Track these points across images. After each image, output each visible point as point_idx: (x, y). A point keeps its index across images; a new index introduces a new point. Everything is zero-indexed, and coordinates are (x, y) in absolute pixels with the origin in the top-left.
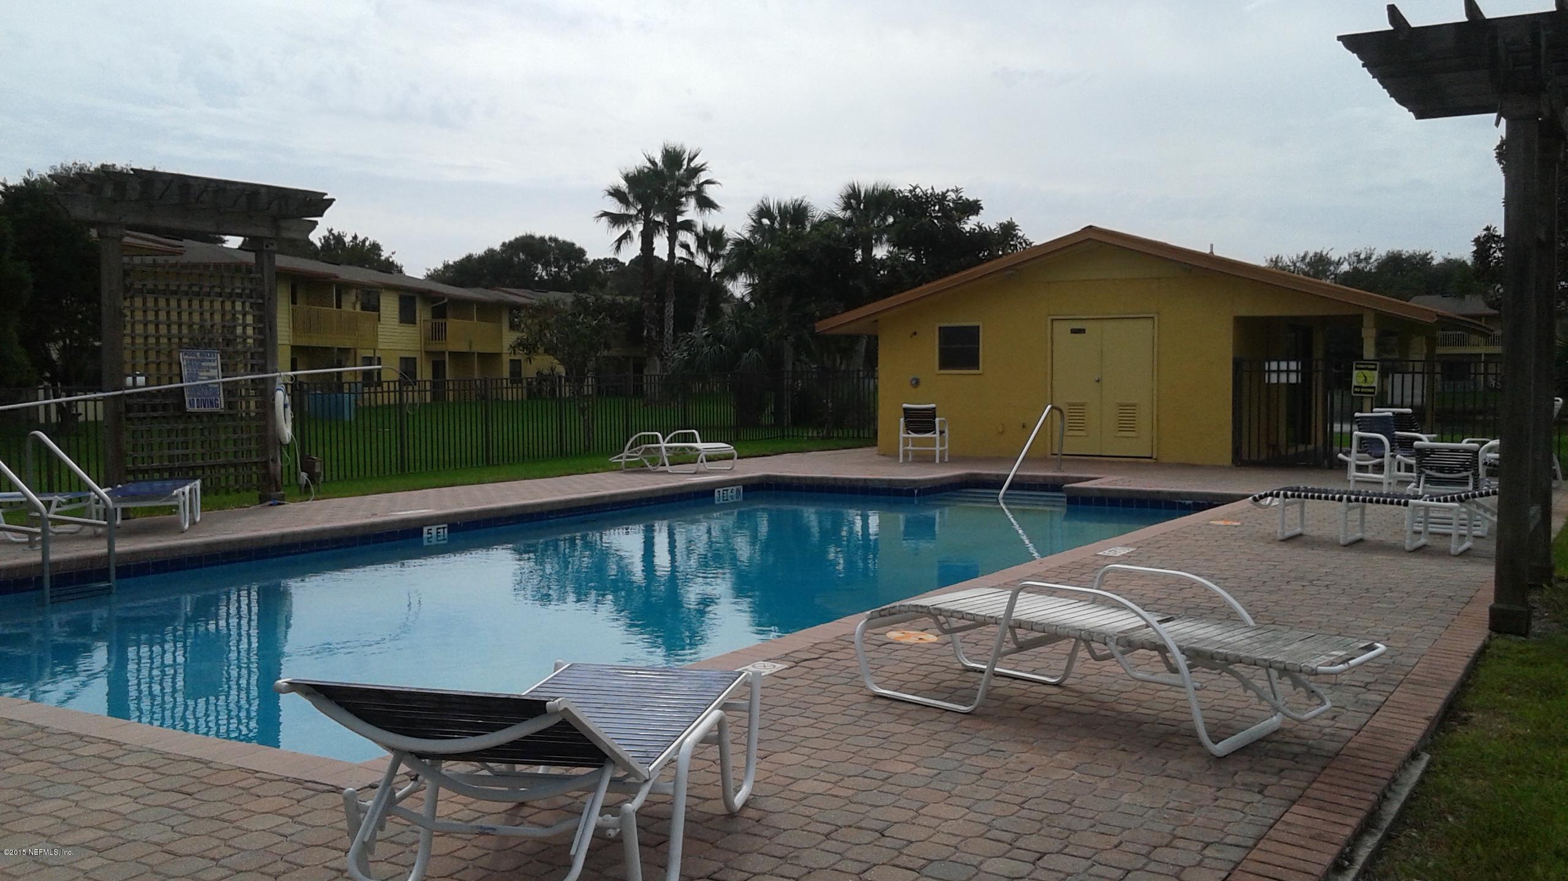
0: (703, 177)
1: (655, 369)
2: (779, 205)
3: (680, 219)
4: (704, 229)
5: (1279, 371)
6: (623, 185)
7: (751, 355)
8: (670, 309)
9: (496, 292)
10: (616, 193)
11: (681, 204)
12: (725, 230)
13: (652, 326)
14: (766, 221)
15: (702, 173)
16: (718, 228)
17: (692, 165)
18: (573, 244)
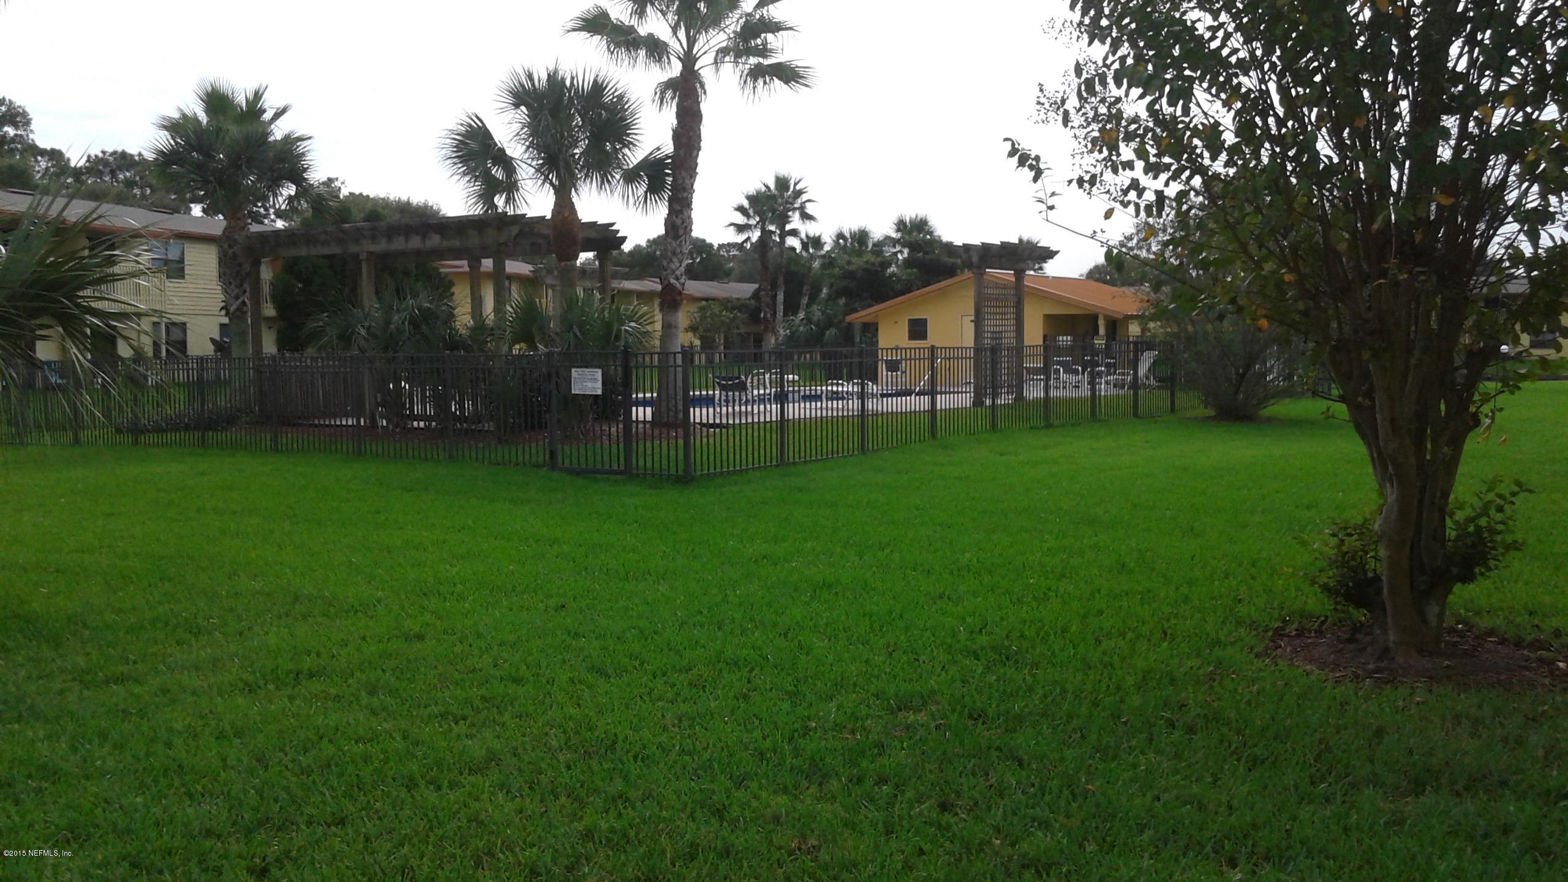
0: (804, 197)
1: (771, 342)
2: (850, 230)
3: (788, 227)
4: (807, 236)
5: (1067, 341)
6: (746, 204)
7: (831, 333)
8: (781, 297)
9: (646, 282)
10: (741, 209)
11: (789, 217)
12: (823, 236)
13: (767, 310)
14: (841, 241)
15: (804, 195)
16: (817, 235)
17: (798, 187)
18: (704, 240)
